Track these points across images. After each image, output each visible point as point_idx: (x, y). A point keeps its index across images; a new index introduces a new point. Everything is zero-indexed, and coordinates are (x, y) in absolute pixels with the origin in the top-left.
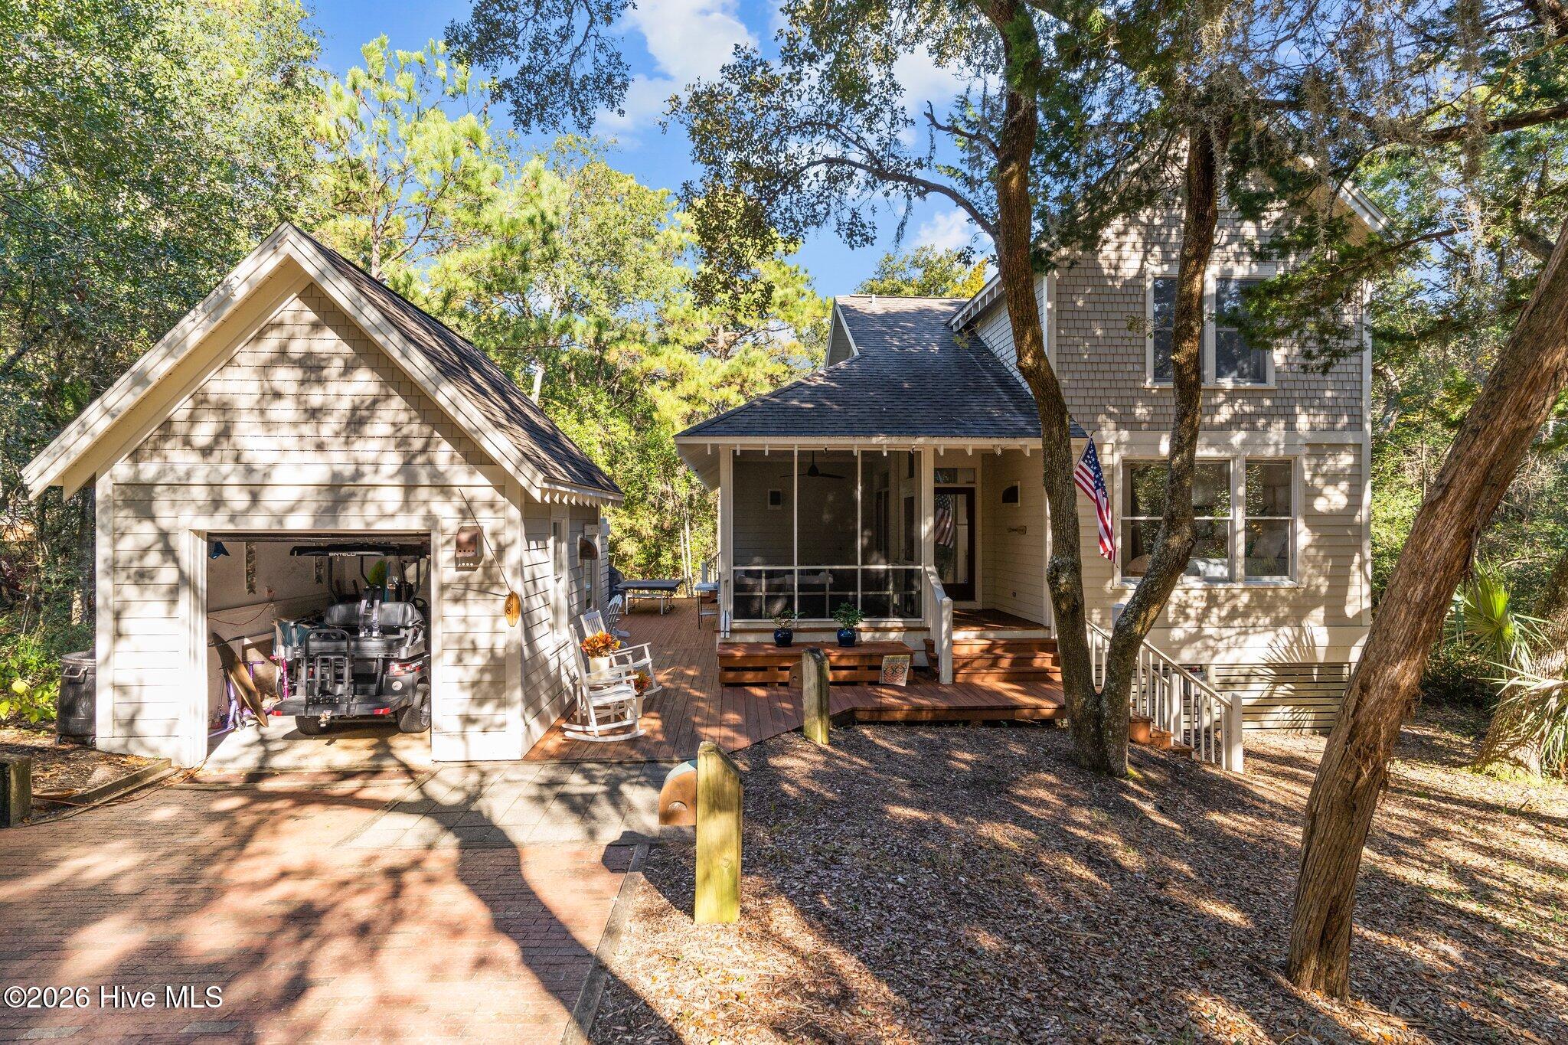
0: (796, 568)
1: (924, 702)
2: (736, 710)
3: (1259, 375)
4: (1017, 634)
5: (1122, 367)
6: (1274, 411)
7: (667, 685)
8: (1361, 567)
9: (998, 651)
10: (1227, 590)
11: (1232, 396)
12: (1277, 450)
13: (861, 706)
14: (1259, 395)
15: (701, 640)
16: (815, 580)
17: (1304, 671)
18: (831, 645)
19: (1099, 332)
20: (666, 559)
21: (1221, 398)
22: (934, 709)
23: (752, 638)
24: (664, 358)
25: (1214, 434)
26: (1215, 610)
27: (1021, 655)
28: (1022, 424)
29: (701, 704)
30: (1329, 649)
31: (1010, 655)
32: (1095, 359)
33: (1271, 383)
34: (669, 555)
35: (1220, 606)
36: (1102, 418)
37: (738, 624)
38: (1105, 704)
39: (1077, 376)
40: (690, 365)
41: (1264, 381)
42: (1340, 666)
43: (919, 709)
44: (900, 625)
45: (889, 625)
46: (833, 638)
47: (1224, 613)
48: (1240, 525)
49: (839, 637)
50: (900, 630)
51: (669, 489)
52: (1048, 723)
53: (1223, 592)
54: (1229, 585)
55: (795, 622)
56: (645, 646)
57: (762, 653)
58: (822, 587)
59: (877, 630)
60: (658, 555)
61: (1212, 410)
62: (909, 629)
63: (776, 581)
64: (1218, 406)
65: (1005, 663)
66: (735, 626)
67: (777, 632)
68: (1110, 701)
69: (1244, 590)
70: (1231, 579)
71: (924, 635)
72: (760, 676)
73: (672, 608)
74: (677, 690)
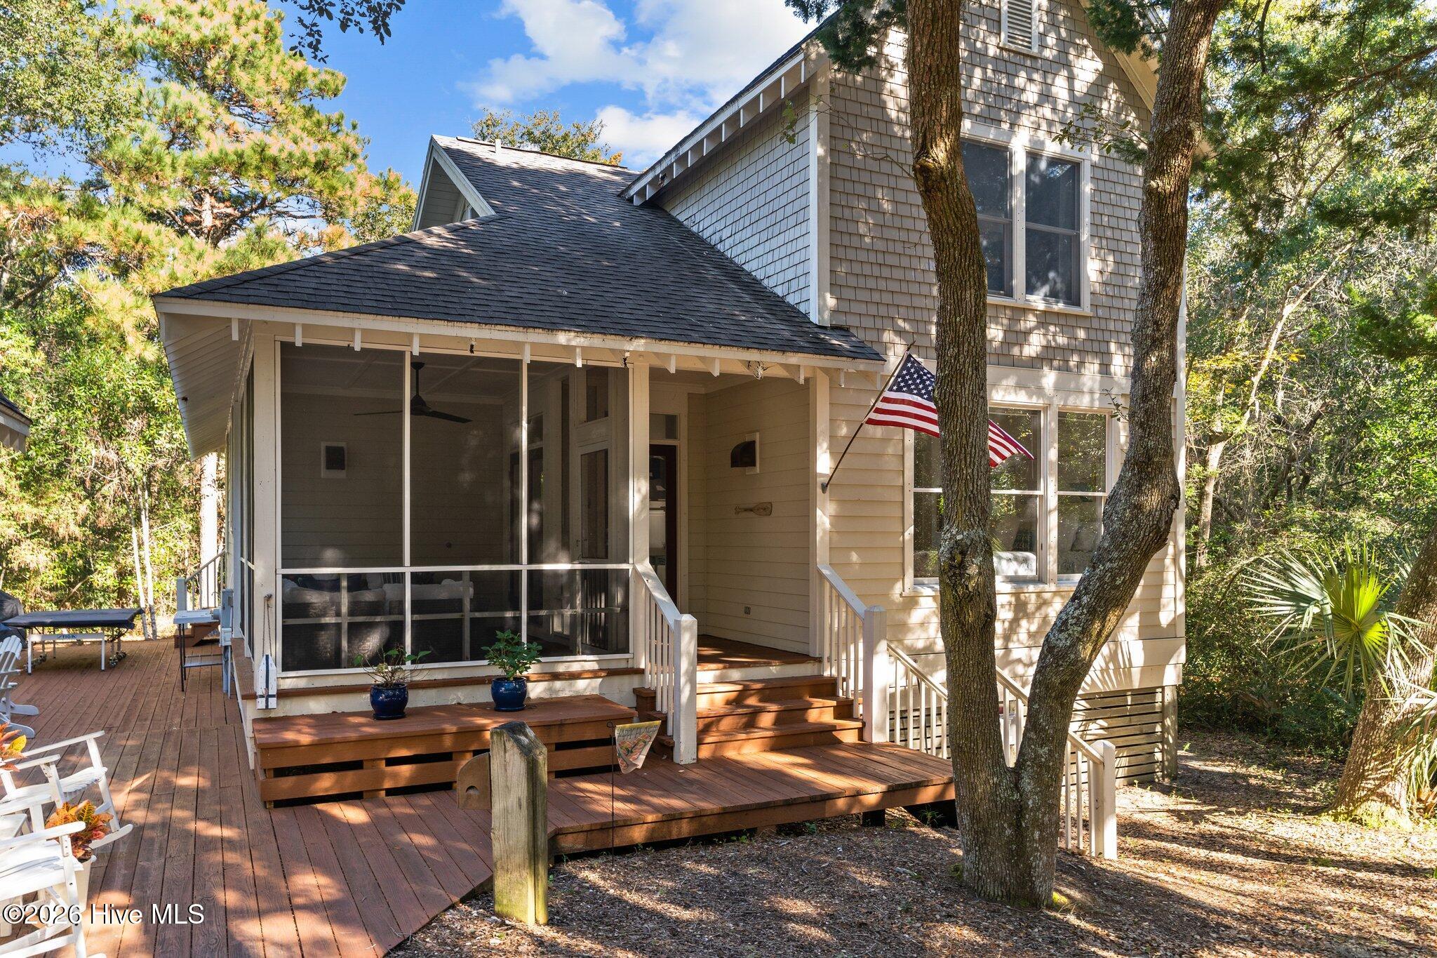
0: (407, 570)
1: (676, 803)
2: (317, 865)
3: (1073, 297)
4: (775, 670)
5: (915, 263)
6: (1088, 346)
7: (139, 815)
8: (1175, 560)
9: (752, 701)
10: (1039, 594)
11: (1045, 319)
12: (1092, 400)
13: (568, 824)
14: (1072, 322)
15: (190, 712)
16: (441, 592)
17: (1116, 701)
18: (481, 709)
19: (886, 206)
20: (105, 576)
21: (1031, 321)
22: (698, 816)
23: (318, 706)
24: (106, 224)
25: (1023, 371)
26: (1024, 623)
27: (791, 705)
28: (787, 334)
29: (232, 857)
30: (1144, 669)
31: (774, 707)
32: (880, 245)
33: (1086, 309)
34: (111, 570)
35: (1029, 616)
36: (888, 336)
37: (295, 680)
38: (1027, 784)
39: (857, 269)
40: (155, 242)
41: (1078, 303)
42: (1151, 692)
43: (672, 817)
44: (595, 666)
45: (575, 667)
46: (484, 695)
47: (1034, 628)
48: (1053, 502)
49: (495, 694)
50: (594, 674)
51: (112, 456)
52: (875, 818)
53: (1033, 597)
54: (1041, 587)
55: (409, 671)
56: (91, 740)
57: (352, 735)
58: (455, 605)
59: (556, 676)
60: (87, 571)
61: (1021, 337)
62: (612, 673)
63: (368, 596)
64: (1028, 333)
65: (767, 720)
66: (288, 684)
67: (376, 691)
68: (1038, 779)
69: (1056, 593)
70: (1040, 579)
71: (635, 682)
72: (349, 781)
73: (122, 658)
74: (166, 825)
